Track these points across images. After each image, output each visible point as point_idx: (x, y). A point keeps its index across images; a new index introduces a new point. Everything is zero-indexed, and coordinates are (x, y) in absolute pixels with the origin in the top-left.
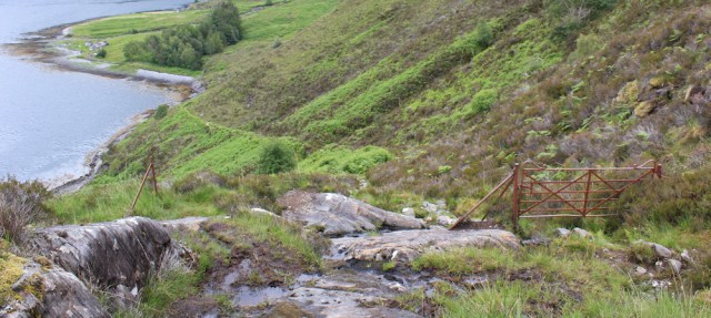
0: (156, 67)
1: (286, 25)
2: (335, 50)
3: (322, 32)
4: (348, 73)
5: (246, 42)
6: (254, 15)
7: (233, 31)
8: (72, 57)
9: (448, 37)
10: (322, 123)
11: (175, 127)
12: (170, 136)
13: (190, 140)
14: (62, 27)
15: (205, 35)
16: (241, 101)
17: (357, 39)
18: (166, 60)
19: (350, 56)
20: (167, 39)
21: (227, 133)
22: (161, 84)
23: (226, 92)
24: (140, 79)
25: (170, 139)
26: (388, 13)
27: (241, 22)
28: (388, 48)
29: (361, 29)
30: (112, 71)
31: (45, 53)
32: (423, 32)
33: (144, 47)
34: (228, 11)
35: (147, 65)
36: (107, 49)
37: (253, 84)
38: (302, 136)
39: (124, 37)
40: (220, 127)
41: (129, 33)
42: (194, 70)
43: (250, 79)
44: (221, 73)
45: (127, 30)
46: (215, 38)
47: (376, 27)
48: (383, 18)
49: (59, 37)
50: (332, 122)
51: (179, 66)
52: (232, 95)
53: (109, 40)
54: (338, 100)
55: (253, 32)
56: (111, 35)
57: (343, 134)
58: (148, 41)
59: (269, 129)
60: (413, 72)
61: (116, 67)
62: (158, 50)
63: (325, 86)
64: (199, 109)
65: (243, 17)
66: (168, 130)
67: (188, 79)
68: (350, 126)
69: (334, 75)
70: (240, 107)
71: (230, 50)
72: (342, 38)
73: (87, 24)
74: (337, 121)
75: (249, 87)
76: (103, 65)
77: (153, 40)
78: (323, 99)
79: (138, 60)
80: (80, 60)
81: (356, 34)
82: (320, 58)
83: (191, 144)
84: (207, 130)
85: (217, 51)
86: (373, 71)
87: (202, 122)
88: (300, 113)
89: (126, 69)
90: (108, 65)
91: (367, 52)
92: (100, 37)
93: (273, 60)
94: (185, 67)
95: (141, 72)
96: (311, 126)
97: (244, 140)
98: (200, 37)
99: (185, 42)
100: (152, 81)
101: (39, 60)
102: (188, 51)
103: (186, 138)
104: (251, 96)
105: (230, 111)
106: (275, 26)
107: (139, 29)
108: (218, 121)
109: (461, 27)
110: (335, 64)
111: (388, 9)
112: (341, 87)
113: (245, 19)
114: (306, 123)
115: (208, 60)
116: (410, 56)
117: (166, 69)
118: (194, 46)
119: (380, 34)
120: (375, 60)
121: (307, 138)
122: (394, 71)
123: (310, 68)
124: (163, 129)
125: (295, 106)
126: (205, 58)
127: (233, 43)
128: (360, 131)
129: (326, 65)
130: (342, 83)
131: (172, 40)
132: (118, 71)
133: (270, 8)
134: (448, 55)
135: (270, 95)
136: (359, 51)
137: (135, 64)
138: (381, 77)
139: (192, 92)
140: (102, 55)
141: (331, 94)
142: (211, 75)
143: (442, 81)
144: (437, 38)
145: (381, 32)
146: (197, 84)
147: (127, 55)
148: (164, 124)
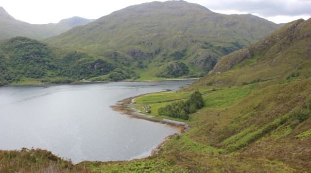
0: (170, 118)
1: (221, 100)
2: (238, 120)
3: (234, 112)
4: (241, 129)
5: (205, 108)
6: (207, 95)
7: (200, 103)
8: (138, 112)
9: (272, 119)
10: (232, 145)
11: (184, 143)
12: (182, 146)
13: (190, 148)
14: (131, 99)
15: (189, 105)
16: (206, 136)
17: (245, 116)
18: (174, 116)
19: (243, 122)
20: (174, 107)
21: (202, 147)
22: (173, 125)
23: (201, 132)
24: (164, 123)
25: (183, 147)
26: (256, 107)
27: (202, 99)
28: (255, 121)
29: (247, 112)
30: (154, 119)
31: (127, 110)
32: (266, 116)
33: (165, 109)
34: (198, 95)
35: (167, 117)
36: (151, 109)
37: (210, 130)
38: (226, 149)
39: (156, 104)
40: (199, 144)
41: (158, 102)
42: (186, 120)
43: (209, 128)
44: (196, 122)
45: (157, 101)
46: (193, 107)
47: (252, 112)
48: (255, 109)
49: (131, 103)
50: (235, 145)
51: (179, 118)
52: (203, 133)
53: (150, 105)
54: (237, 138)
55: (207, 103)
56: (151, 103)
57: (238, 149)
58: (167, 107)
59: (216, 146)
60: (260, 131)
61: (155, 117)
62: (171, 111)
63: (234, 133)
64: (191, 137)
65: (203, 96)
66: (181, 144)
67: (183, 123)
68: (240, 147)
69: (237, 129)
70: (206, 138)
71: (199, 112)
72: (240, 115)
73: (140, 97)
74: (236, 145)
75: (209, 130)
76: (150, 117)
77: (169, 107)
78: (233, 137)
79: (163, 115)
80: (141, 114)
81: (246, 114)
82: (233, 122)
83: (190, 149)
84: (195, 145)
85: (194, 112)
86: (248, 129)
87: (193, 142)
88: (226, 141)
89: (159, 118)
90: (152, 116)
91: (248, 121)
92: (147, 104)
93: (217, 122)
94: (182, 118)
95: (165, 120)
96: (229, 146)
97: (208, 149)
98: (187, 106)
99: (181, 108)
100: (169, 124)
101: (126, 113)
102: (182, 112)
103: (188, 147)
104: (210, 134)
105: (202, 139)
106: (216, 101)
107: (161, 101)
108: (198, 142)
109: (277, 116)
110: (237, 125)
111: (257, 105)
112: (239, 134)
113: (204, 97)
114: (227, 145)
115: (190, 115)
116: (260, 125)
117: (174, 119)
118: (185, 110)
119: (253, 115)
120: (250, 124)
121: (228, 150)
122: (255, 130)
123: (230, 125)
124: (179, 143)
125: (224, 139)
126: (189, 115)
127: (200, 108)
128: (242, 148)
129: (235, 125)
130: (239, 132)
131: (176, 107)
132: (156, 119)
133: (214, 92)
134: (271, 126)
135: (216, 134)
136: (246, 121)
137: (162, 116)
138: (251, 132)
139: (185, 129)
140: (150, 112)
141: (236, 135)
142: (192, 122)
143: (267, 135)
144: (269, 119)
145: (253, 114)
146: (187, 126)
147: (159, 113)
148: (180, 142)
